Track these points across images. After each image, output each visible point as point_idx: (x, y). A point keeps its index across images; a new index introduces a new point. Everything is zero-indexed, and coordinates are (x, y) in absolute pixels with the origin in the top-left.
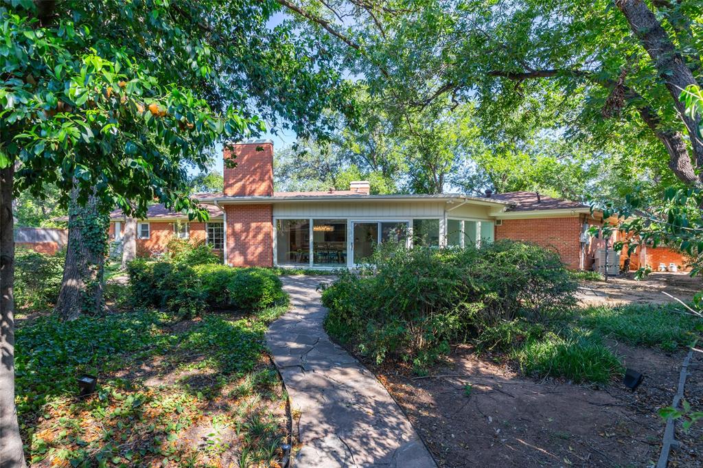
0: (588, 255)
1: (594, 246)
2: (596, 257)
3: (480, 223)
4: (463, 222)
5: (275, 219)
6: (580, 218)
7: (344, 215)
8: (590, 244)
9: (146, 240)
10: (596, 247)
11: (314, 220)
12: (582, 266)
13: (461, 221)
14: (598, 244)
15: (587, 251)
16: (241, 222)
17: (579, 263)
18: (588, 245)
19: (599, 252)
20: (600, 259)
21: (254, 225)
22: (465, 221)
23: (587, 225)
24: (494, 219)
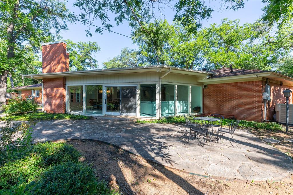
0: (270, 108)
1: (275, 101)
2: (277, 110)
3: (191, 86)
4: (176, 86)
5: (66, 85)
6: (262, 81)
7: (101, 82)
8: (272, 100)
9: (38, 98)
10: (276, 102)
11: (86, 86)
12: (264, 117)
13: (175, 85)
14: (278, 100)
15: (269, 105)
16: (50, 88)
17: (262, 115)
18: (269, 101)
19: (280, 106)
20: (280, 112)
21: (55, 89)
22: (178, 86)
23: (269, 87)
24: (202, 84)
